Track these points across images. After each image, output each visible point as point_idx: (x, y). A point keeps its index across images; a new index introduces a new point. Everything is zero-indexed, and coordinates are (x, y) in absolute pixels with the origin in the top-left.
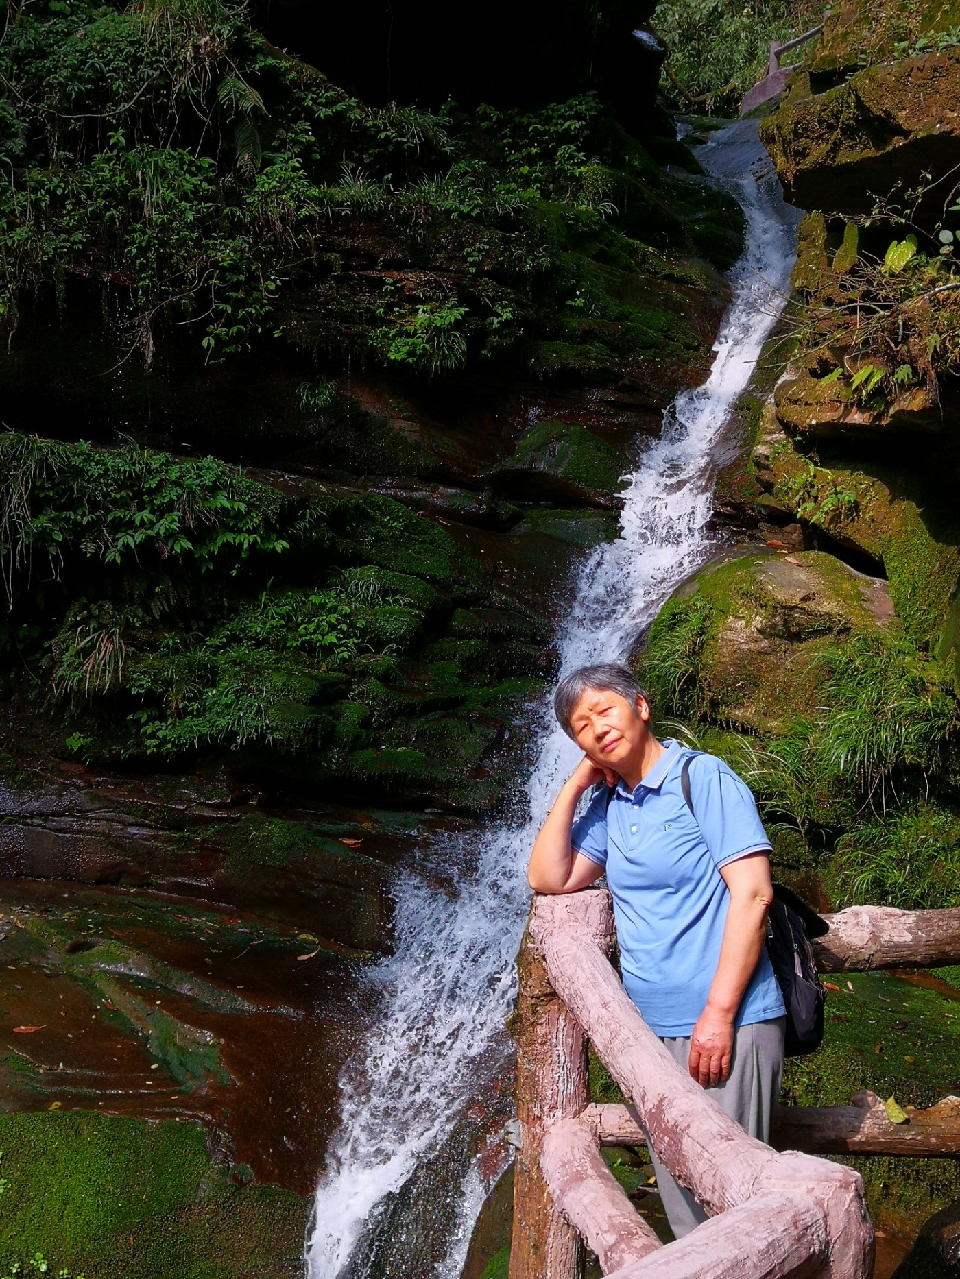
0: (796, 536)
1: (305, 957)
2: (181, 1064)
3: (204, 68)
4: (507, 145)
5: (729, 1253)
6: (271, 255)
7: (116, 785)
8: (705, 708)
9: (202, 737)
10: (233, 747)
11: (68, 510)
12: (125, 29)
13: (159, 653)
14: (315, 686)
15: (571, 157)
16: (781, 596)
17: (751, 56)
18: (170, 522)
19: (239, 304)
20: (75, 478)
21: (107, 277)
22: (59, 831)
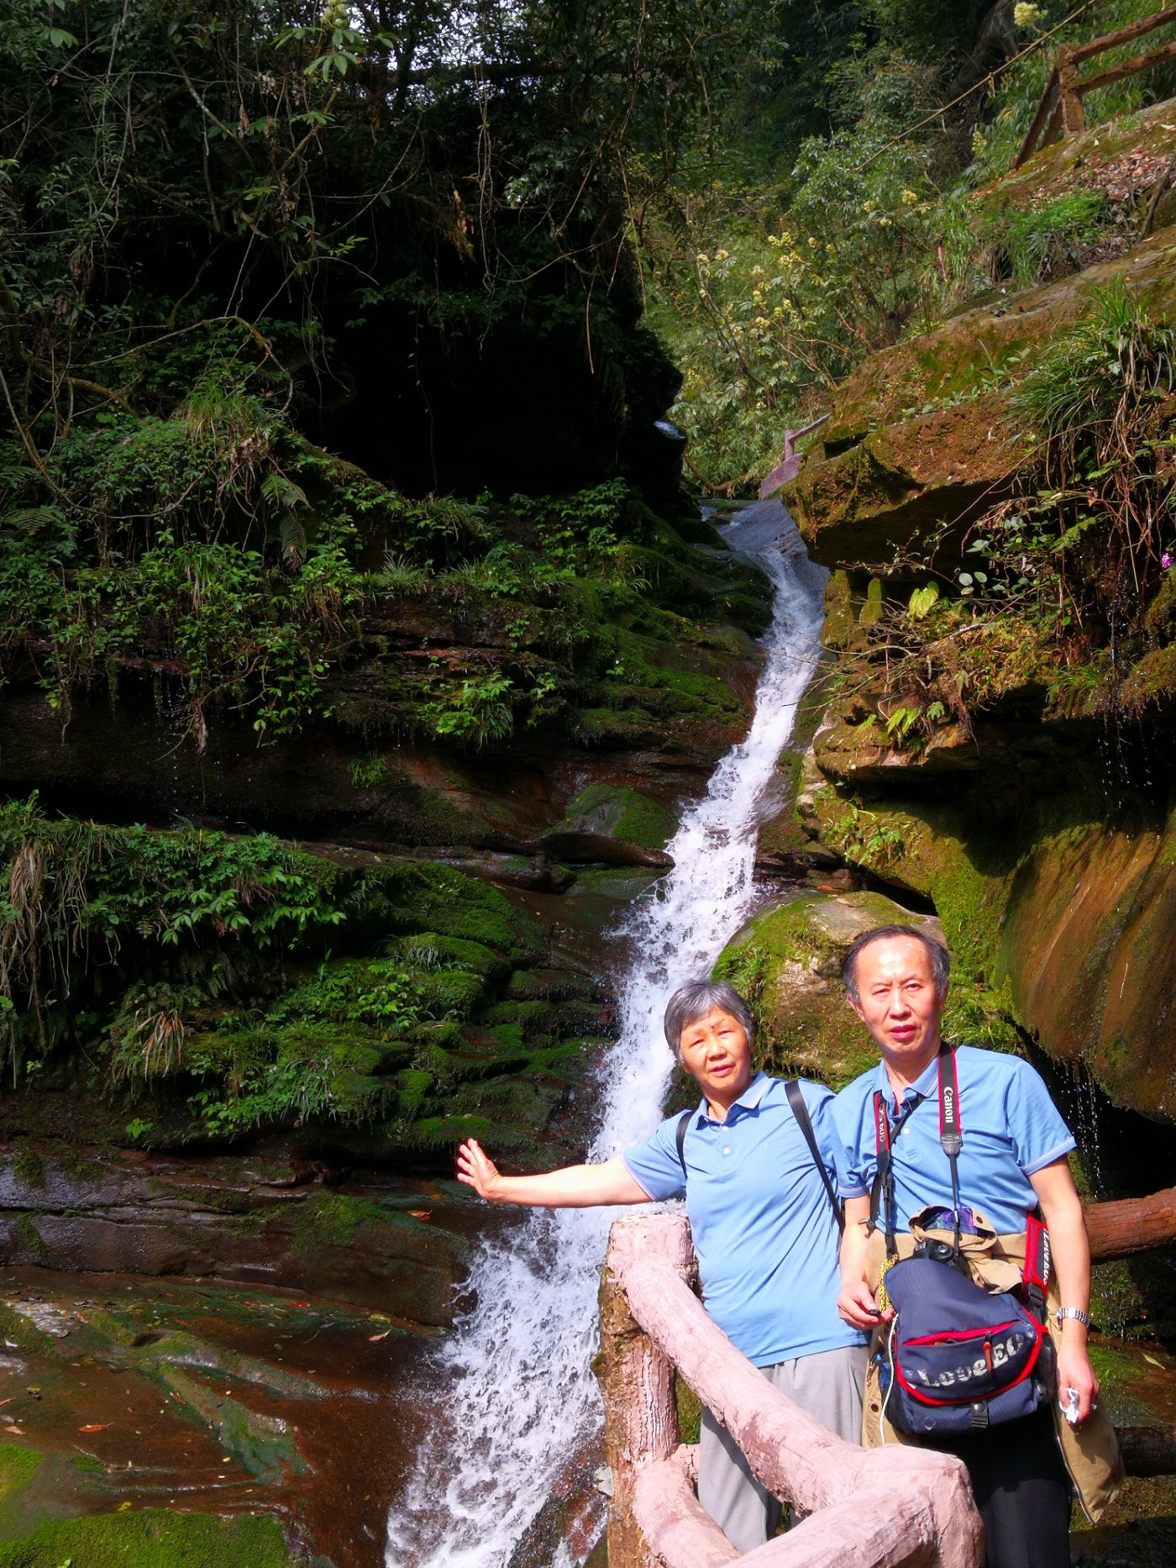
0: (845, 881)
1: (377, 1338)
2: (255, 1455)
3: (247, 468)
4: (542, 530)
5: (837, 1544)
6: (319, 639)
7: (178, 1170)
8: (769, 1053)
9: (263, 1115)
10: (296, 1124)
11: (124, 893)
12: (170, 435)
13: (218, 1033)
14: (377, 1055)
15: (603, 538)
16: (835, 936)
17: (767, 445)
18: (227, 899)
19: (291, 687)
20: (131, 861)
21: (158, 668)
22: (121, 1221)
